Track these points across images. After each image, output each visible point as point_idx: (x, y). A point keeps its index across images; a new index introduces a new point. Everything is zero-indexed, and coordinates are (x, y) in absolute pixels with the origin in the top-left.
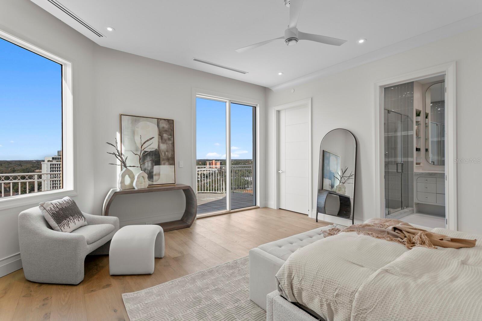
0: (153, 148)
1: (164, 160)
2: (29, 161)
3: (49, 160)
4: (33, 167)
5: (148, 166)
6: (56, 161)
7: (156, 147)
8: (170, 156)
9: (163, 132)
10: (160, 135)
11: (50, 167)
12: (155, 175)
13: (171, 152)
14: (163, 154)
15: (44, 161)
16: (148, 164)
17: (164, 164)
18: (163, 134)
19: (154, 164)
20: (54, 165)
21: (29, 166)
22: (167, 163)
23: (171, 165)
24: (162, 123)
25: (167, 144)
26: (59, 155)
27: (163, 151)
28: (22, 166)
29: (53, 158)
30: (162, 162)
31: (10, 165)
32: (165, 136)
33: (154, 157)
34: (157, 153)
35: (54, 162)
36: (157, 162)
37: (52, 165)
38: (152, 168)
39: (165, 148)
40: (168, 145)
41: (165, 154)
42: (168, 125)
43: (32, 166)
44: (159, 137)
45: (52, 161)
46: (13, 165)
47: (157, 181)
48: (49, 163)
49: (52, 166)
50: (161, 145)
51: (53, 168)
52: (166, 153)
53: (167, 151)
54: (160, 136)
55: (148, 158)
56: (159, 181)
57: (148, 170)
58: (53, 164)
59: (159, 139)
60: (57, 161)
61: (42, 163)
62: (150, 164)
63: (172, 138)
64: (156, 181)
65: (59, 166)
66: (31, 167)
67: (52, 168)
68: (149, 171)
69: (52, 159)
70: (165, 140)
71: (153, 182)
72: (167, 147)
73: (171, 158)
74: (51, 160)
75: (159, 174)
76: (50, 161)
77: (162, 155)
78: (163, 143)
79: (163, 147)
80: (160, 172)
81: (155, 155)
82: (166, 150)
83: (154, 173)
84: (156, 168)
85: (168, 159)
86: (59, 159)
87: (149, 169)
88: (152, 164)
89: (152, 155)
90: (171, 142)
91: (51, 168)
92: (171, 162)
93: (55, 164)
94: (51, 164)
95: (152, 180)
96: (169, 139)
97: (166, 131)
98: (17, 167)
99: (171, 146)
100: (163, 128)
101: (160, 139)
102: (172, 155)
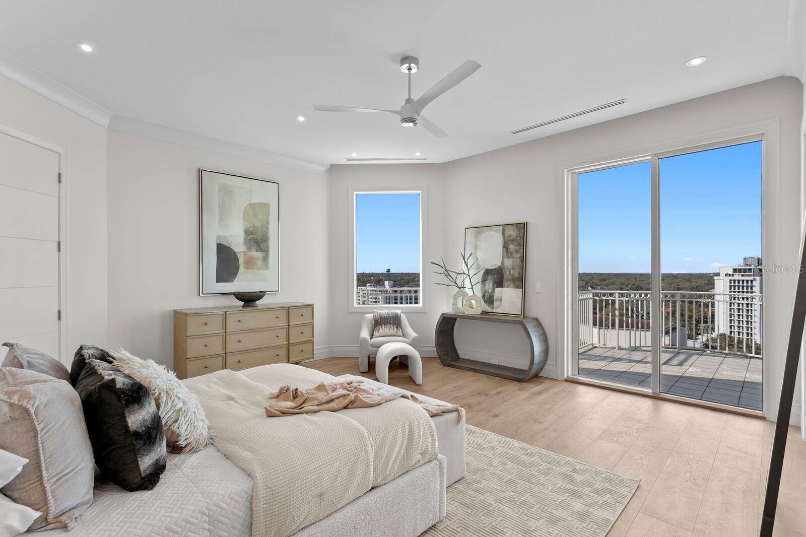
0: (495, 265)
1: (508, 280)
2: (703, 274)
3: (727, 274)
4: (708, 284)
5: (489, 288)
6: (740, 276)
7: (499, 264)
8: (516, 275)
9: (510, 243)
10: (506, 247)
11: (729, 284)
12: (496, 300)
13: (518, 270)
14: (507, 273)
15: (718, 275)
16: (489, 285)
17: (508, 286)
18: (509, 245)
19: (495, 286)
20: (737, 282)
21: (702, 282)
22: (512, 285)
23: (517, 287)
24: (509, 230)
25: (513, 258)
26: (747, 265)
27: (507, 269)
28: (691, 282)
29: (735, 270)
30: (506, 284)
31: (675, 280)
32: (512, 247)
33: (496, 276)
34: (500, 271)
35: (737, 277)
36: (500, 284)
37: (732, 282)
38: (493, 291)
39: (510, 265)
40: (514, 260)
41: (510, 272)
42: (516, 231)
43: (706, 282)
44: (503, 250)
45: (733, 275)
46: (678, 280)
47: (498, 308)
48: (728, 278)
49: (733, 284)
50: (506, 260)
51: (735, 286)
52: (512, 271)
53: (513, 269)
54: (505, 249)
55: (490, 277)
56: (499, 308)
57: (488, 293)
58: (734, 281)
59: (503, 253)
60: (743, 276)
61: (715, 278)
62: (491, 286)
63: (520, 249)
64: (496, 308)
65: (749, 284)
66: (706, 284)
67: (733, 287)
68: (490, 295)
69: (733, 272)
70: (512, 254)
71: (493, 308)
72: (513, 262)
73: (517, 278)
74: (731, 273)
75: (501, 300)
76: (730, 275)
77: (507, 275)
78: (508, 257)
79: (508, 263)
80: (502, 297)
81: (498, 273)
82: (511, 268)
83: (495, 298)
84: (498, 290)
85: (514, 280)
86: (746, 272)
87: (490, 291)
88: (493, 286)
89: (494, 274)
90: (519, 255)
91: (731, 286)
92: (518, 284)
93: (739, 281)
94: (731, 280)
95: (492, 306)
96: (517, 251)
97: (513, 240)
98: (683, 284)
99: (518, 260)
100: (510, 236)
101: (505, 251)
102: (519, 273)
